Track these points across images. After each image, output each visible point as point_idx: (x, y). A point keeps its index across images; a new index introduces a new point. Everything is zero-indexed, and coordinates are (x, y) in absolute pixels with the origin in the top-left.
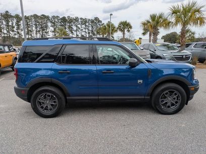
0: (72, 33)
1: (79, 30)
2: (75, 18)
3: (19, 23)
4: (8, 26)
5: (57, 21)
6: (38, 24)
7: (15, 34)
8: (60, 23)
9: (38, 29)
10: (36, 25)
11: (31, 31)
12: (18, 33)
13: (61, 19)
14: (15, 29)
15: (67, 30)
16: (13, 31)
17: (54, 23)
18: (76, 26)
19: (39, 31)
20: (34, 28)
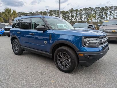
0: (107, 16)
1: (112, 14)
2: (110, 7)
3: (77, 14)
4: (71, 15)
5: (98, 10)
6: (86, 13)
7: (74, 19)
8: (100, 11)
9: (86, 16)
10: (85, 14)
11: (82, 17)
12: (76, 18)
13: (101, 9)
14: (74, 17)
15: (103, 15)
16: (74, 18)
17: (95, 12)
18: (111, 12)
19: (86, 17)
20: (84, 16)
